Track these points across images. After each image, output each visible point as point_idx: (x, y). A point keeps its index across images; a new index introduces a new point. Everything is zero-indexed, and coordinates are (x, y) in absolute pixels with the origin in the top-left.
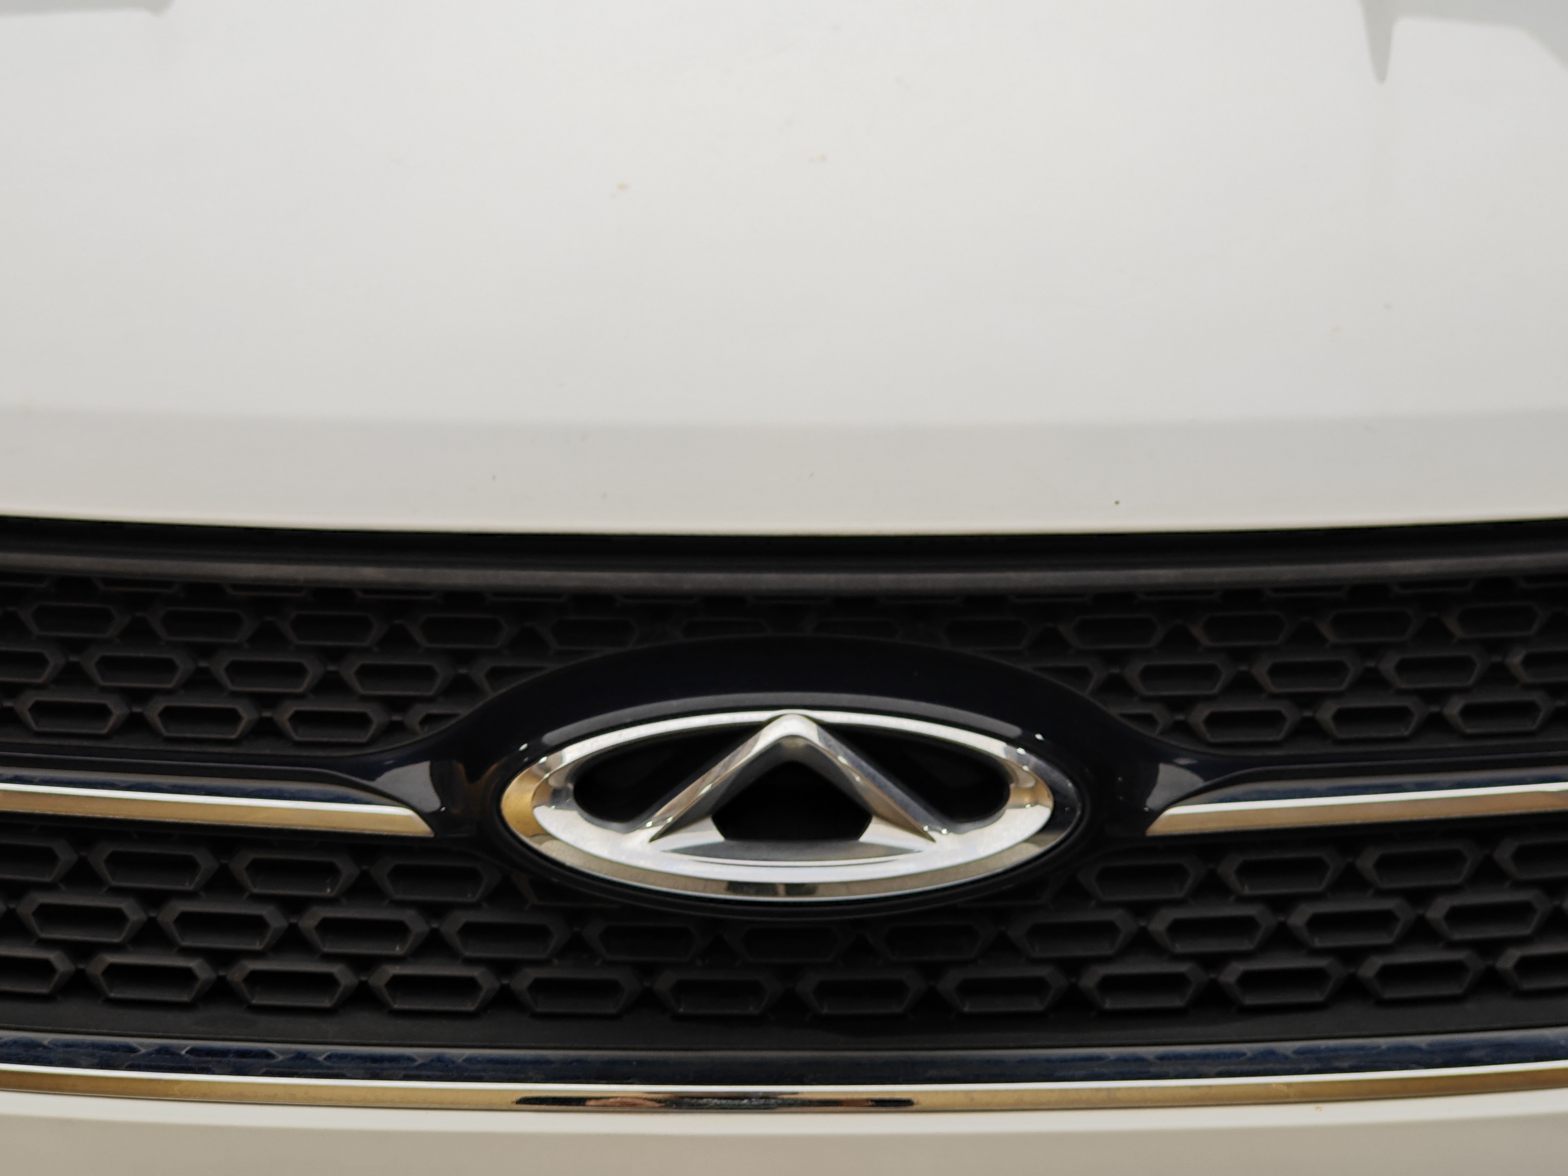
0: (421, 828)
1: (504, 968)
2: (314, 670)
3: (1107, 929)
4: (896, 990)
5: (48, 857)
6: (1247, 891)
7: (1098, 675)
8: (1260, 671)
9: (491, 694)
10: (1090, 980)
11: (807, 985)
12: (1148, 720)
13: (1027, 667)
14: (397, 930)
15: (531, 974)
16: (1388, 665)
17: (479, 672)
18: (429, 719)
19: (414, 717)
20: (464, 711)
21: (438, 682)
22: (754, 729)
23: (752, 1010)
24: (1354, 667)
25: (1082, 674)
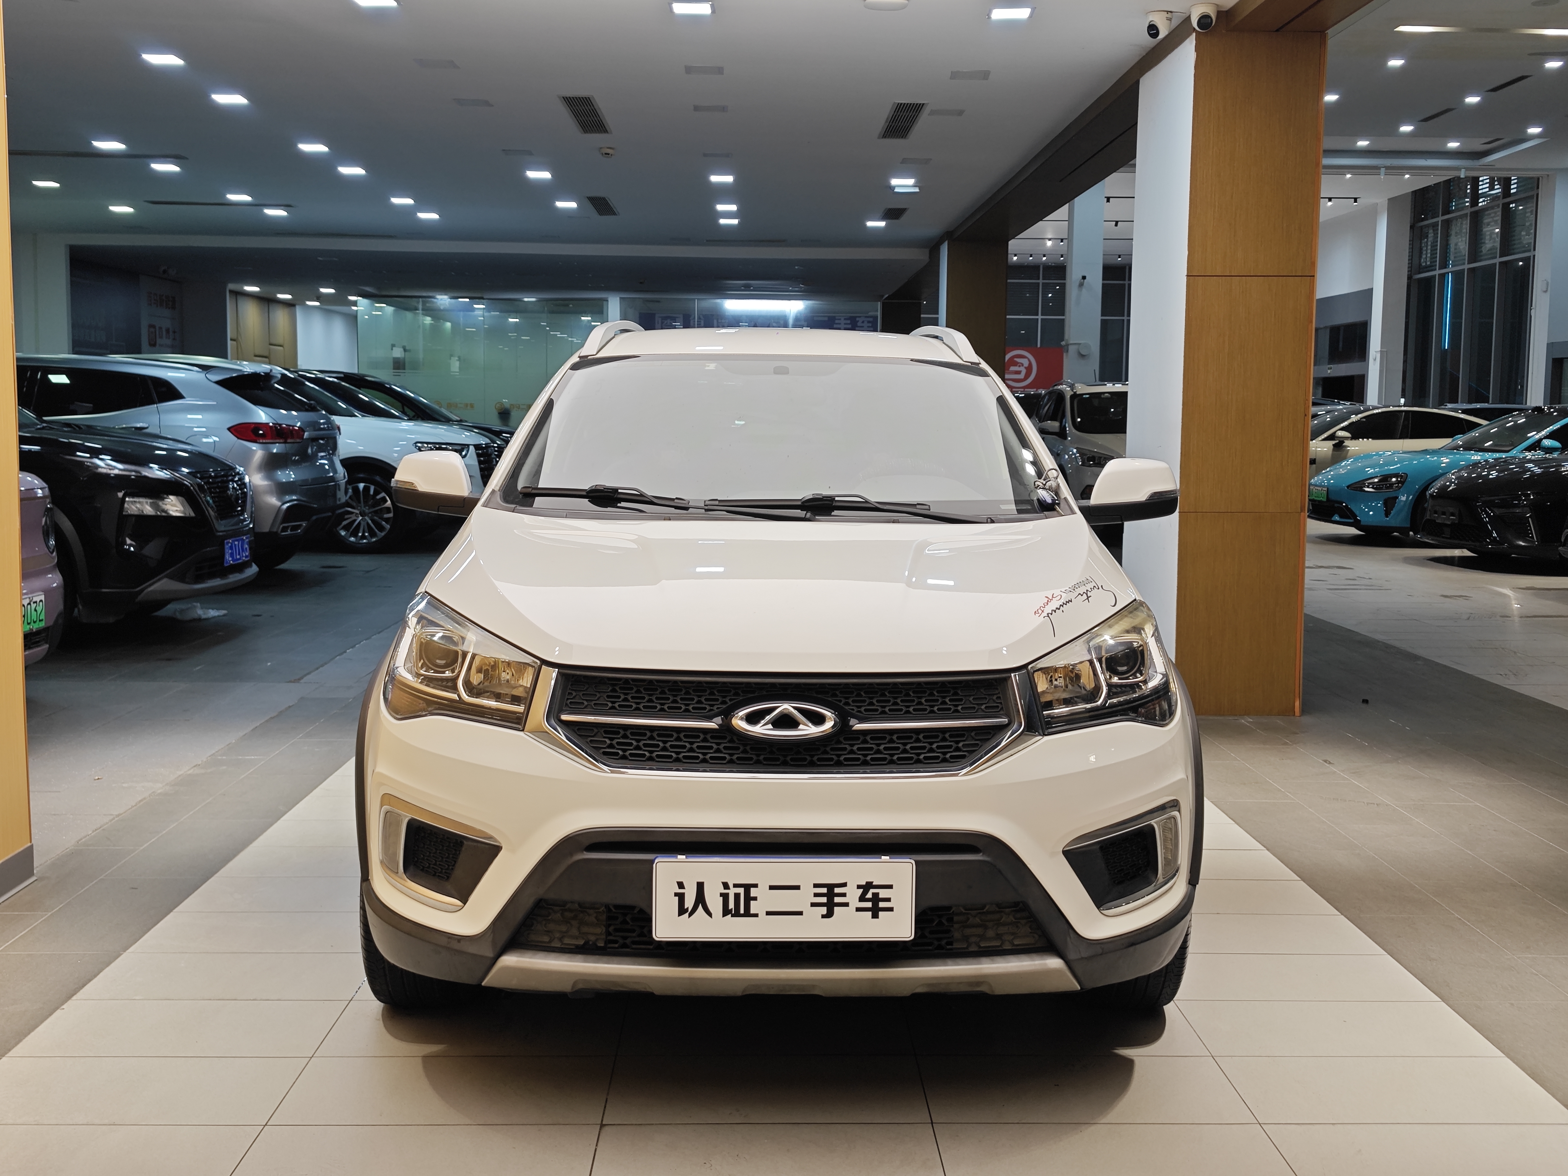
0: (717, 727)
1: (731, 755)
2: (696, 699)
3: (845, 749)
4: (805, 759)
5: (645, 735)
6: (872, 742)
7: (843, 701)
8: (874, 701)
9: (730, 703)
10: (842, 758)
11: (788, 759)
12: (853, 710)
13: (830, 699)
14: (711, 748)
15: (736, 756)
16: (899, 701)
17: (727, 700)
18: (718, 708)
19: (715, 708)
20: (724, 706)
21: (720, 701)
22: (775, 708)
23: (778, 763)
24: (892, 701)
25: (840, 701)
